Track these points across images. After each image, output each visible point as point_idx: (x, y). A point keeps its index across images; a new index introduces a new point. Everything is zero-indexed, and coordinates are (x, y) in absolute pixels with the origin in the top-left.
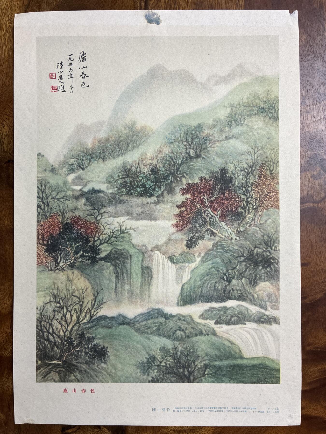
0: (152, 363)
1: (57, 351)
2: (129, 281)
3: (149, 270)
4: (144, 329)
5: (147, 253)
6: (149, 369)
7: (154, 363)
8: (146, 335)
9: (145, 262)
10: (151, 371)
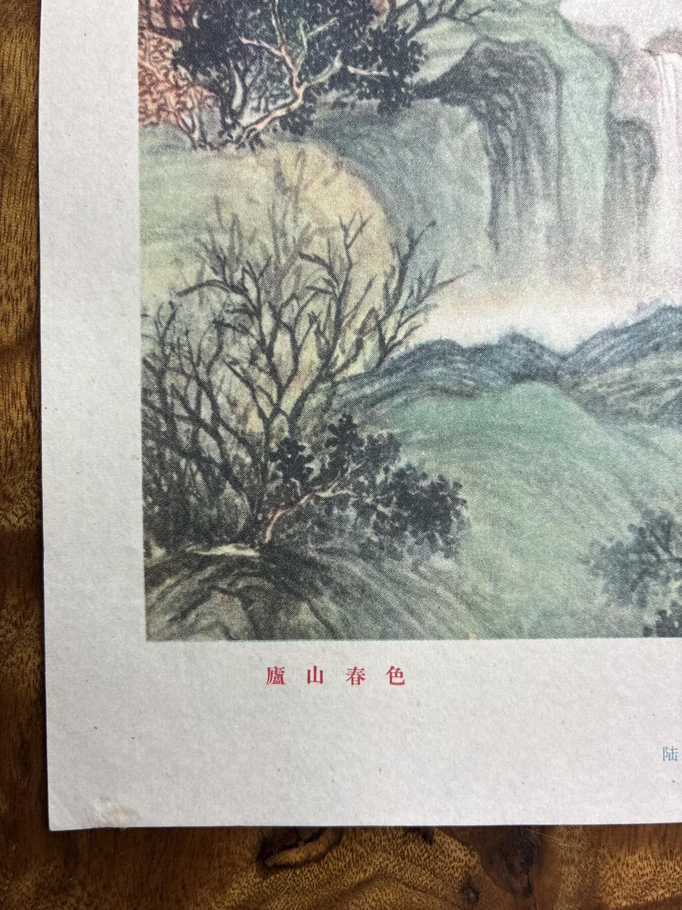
0: (660, 550)
1: (238, 501)
2: (553, 184)
3: (641, 137)
4: (624, 398)
5: (631, 63)
6: (647, 579)
7: (667, 550)
8: (632, 426)
9: (621, 101)
10: (654, 585)
